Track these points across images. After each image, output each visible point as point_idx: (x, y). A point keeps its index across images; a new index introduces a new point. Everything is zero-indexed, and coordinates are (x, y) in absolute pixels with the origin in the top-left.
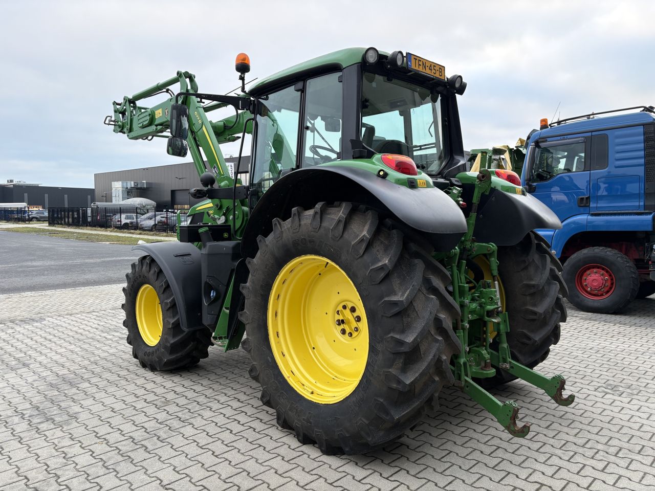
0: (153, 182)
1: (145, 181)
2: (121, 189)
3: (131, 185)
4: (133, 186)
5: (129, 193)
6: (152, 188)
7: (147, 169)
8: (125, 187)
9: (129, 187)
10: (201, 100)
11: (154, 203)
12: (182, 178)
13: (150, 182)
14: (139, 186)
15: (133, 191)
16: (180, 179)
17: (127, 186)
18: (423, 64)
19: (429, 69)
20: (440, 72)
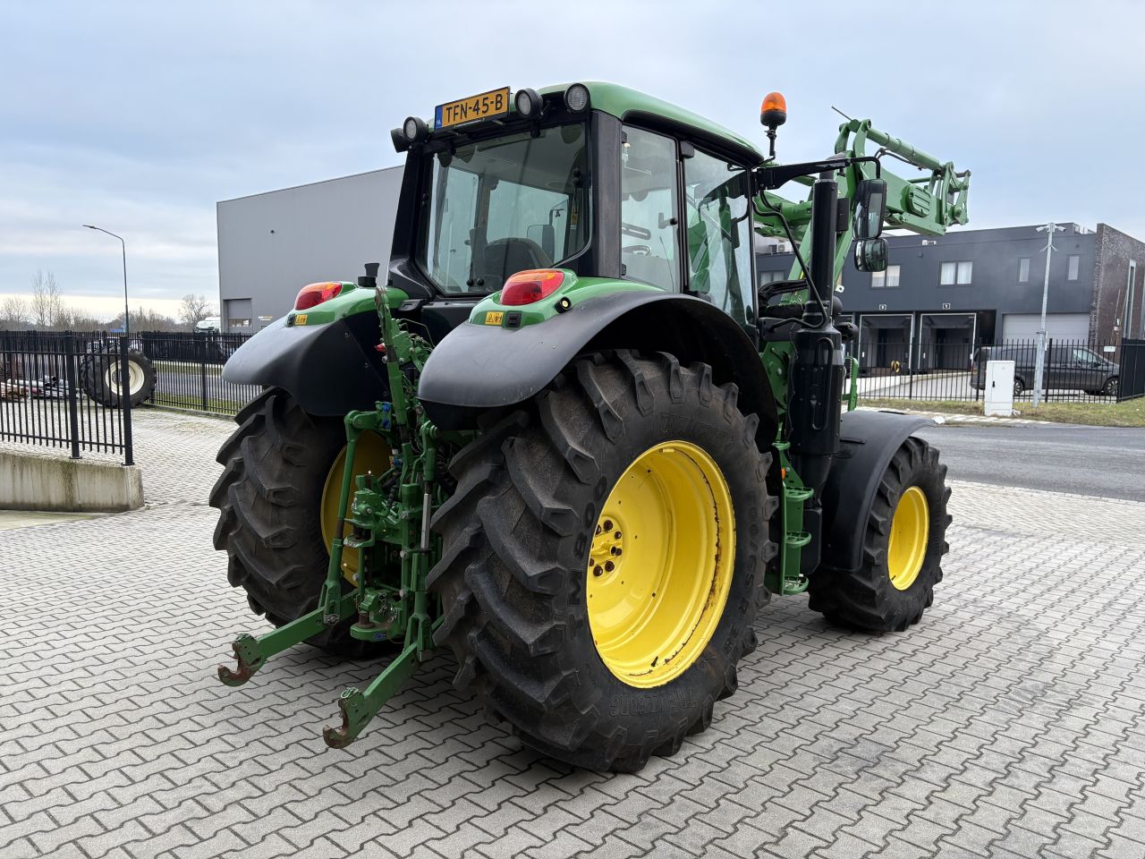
18: (462, 108)
19: (474, 110)
20: (497, 102)
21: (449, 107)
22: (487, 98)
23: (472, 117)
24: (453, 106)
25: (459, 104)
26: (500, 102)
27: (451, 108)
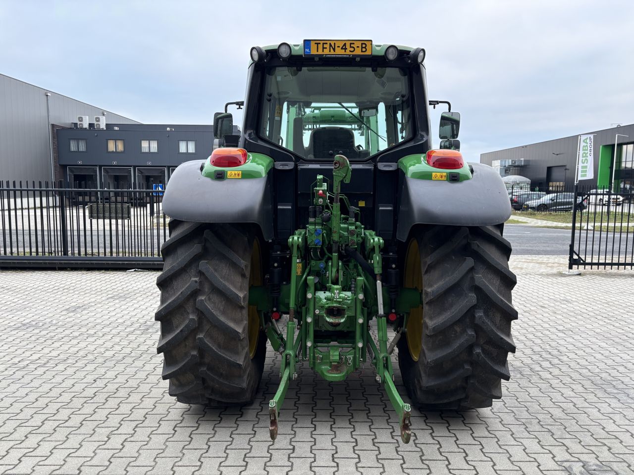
0: (531, 159)
1: (523, 159)
2: (499, 167)
3: (509, 163)
4: (510, 164)
5: (507, 171)
6: (529, 165)
7: (526, 146)
8: (504, 165)
9: (507, 165)
10: (240, 107)
11: (528, 180)
12: (559, 154)
13: (528, 159)
14: (516, 164)
15: (511, 168)
16: (557, 155)
17: (505, 164)
18: (330, 45)
19: (342, 48)
20: (362, 48)
21: (317, 42)
22: (354, 44)
23: (339, 52)
24: (322, 42)
25: (328, 42)
26: (365, 48)
27: (320, 43)
